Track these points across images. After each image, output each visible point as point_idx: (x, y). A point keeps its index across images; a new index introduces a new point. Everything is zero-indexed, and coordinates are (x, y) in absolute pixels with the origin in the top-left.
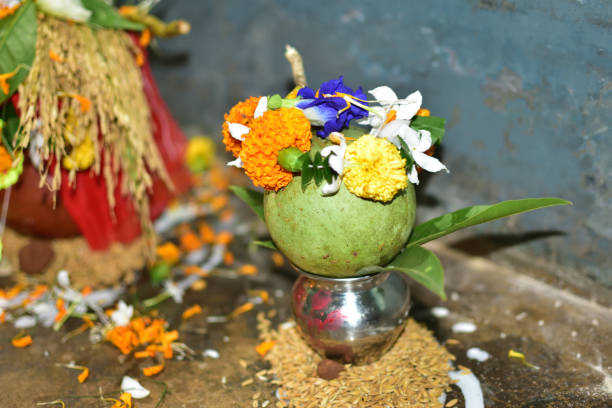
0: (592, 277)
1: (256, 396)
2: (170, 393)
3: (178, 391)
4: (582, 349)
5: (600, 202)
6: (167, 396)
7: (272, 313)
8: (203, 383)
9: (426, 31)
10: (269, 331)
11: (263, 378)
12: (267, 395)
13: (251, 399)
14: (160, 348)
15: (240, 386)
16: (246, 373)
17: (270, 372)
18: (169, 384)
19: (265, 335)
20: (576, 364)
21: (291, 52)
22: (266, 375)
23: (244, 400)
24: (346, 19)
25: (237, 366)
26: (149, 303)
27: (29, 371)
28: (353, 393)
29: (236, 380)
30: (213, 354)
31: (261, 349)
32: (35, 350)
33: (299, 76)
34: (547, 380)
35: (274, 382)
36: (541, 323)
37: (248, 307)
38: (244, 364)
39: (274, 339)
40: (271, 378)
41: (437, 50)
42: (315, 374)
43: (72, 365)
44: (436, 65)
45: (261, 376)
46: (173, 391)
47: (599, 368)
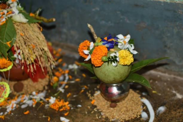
0: (166, 68)
1: (97, 115)
2: (74, 119)
3: (76, 118)
4: (168, 87)
5: (168, 51)
6: (74, 120)
7: (90, 91)
8: (81, 115)
9: (118, 12)
10: (91, 97)
11: (96, 110)
12: (99, 115)
13: (95, 116)
14: (66, 107)
15: (91, 114)
16: (91, 110)
17: (97, 108)
18: (73, 116)
19: (91, 98)
20: (169, 92)
21: (89, 25)
22: (96, 109)
23: (94, 117)
24: (94, 10)
25: (88, 108)
26: (56, 95)
27: (33, 120)
28: (122, 110)
29: (89, 112)
30: (80, 106)
31: (92, 102)
32: (31, 114)
33: (93, 32)
34: (164, 97)
35: (99, 111)
36: (157, 82)
37: (83, 91)
38: (89, 107)
39: (94, 99)
40: (98, 110)
41: (122, 17)
42: (109, 107)
43: (44, 116)
44: (121, 21)
45: (95, 110)
46: (75, 118)
47: (174, 92)
